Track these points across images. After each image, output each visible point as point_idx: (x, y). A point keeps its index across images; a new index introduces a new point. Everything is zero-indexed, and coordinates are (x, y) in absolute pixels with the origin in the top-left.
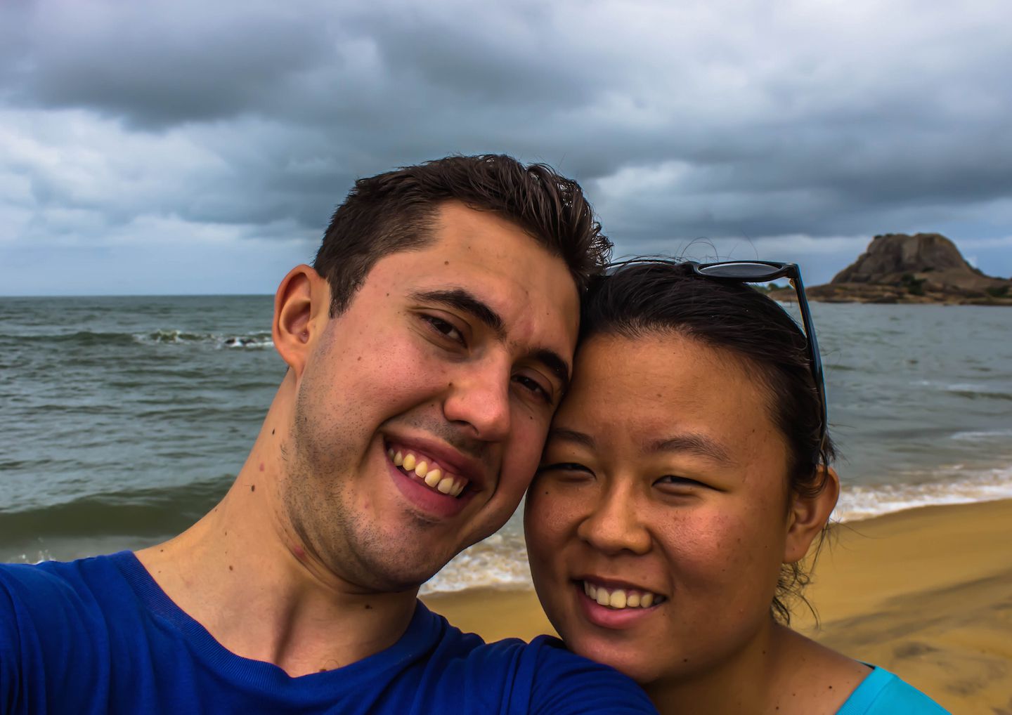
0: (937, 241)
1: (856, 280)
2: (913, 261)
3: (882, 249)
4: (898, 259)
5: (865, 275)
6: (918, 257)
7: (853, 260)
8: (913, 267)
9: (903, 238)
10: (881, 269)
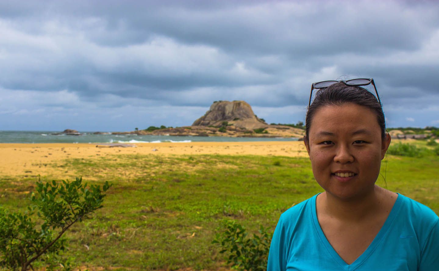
0: (242, 105)
1: (203, 124)
2: (230, 114)
3: (217, 108)
4: (223, 114)
5: (207, 122)
6: (232, 113)
7: (203, 115)
8: (230, 118)
9: (226, 103)
10: (216, 119)
